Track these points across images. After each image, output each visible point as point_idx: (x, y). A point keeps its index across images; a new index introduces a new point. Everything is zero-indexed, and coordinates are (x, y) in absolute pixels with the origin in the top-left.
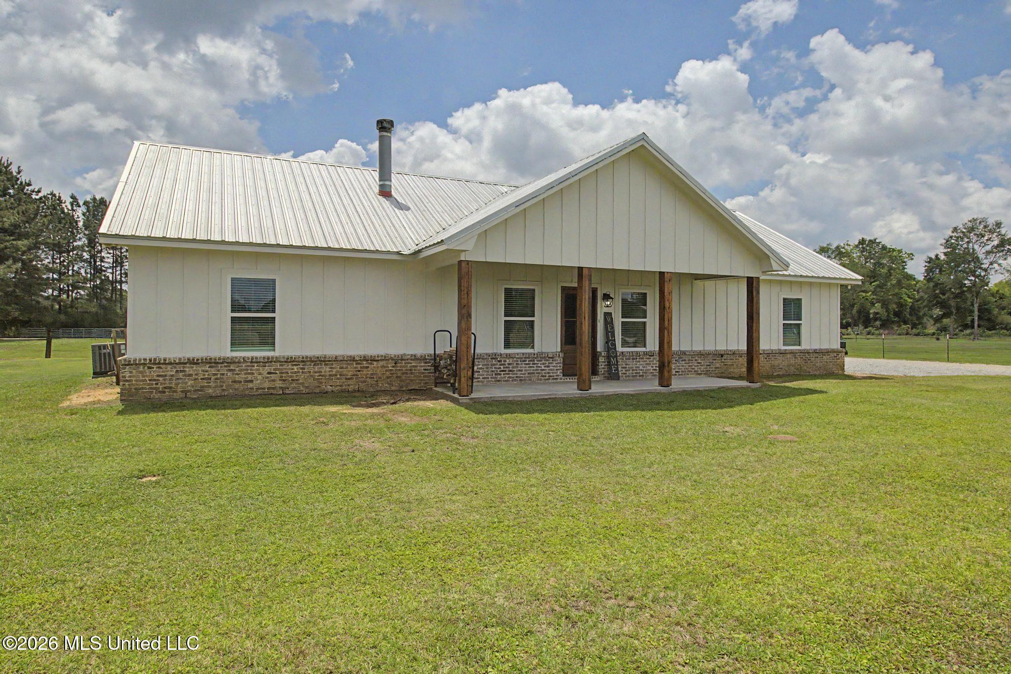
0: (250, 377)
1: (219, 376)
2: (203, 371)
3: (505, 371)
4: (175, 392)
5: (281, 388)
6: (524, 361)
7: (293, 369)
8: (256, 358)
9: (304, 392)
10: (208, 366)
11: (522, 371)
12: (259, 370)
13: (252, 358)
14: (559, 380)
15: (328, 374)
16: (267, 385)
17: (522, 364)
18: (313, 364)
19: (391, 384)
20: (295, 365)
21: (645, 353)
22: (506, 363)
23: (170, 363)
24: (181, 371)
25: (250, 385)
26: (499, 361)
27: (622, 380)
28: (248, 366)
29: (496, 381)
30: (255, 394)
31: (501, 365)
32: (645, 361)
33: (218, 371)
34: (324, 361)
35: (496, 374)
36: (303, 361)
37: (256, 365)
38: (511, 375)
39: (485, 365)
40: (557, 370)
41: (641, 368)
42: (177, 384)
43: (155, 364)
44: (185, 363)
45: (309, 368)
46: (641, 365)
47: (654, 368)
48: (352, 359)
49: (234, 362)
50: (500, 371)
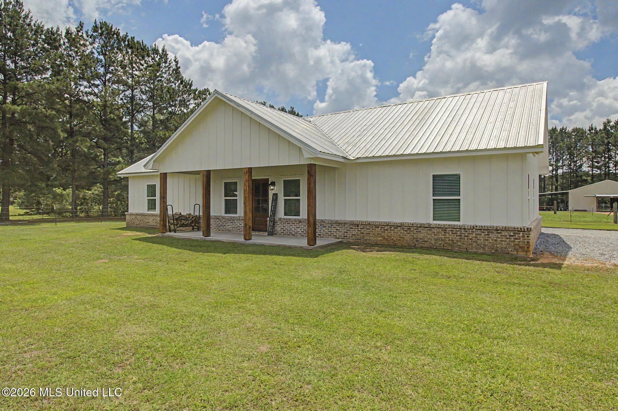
0: (149, 221)
1: (143, 220)
2: (140, 218)
4: (135, 224)
12: (151, 218)
21: (298, 221)
22: (223, 221)
24: (136, 217)
26: (219, 220)
28: (148, 217)
30: (150, 227)
35: (218, 227)
41: (293, 230)
47: (302, 231)
49: (145, 215)
50: (220, 225)
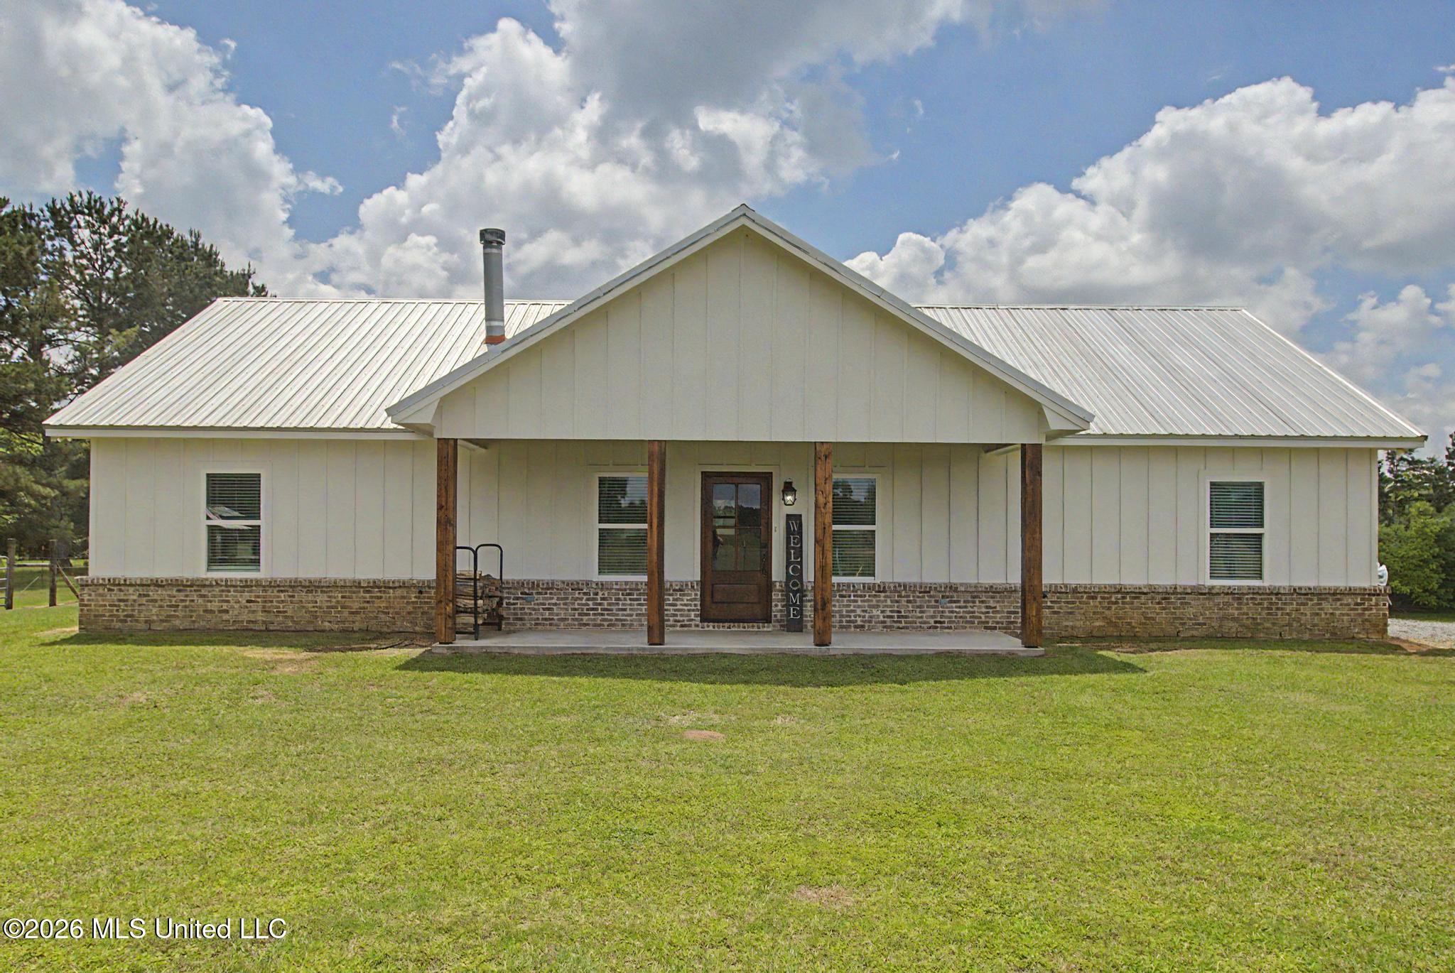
0: (225, 606)
1: (188, 603)
2: (169, 596)
3: (597, 609)
4: (137, 621)
5: (264, 622)
6: (629, 594)
7: (278, 597)
8: (231, 581)
9: (293, 629)
10: (175, 589)
11: (625, 610)
12: (236, 596)
13: (226, 580)
14: (693, 628)
15: (326, 604)
16: (245, 617)
17: (625, 600)
18: (305, 590)
19: (414, 623)
20: (282, 591)
21: (870, 588)
22: (598, 597)
23: (131, 585)
24: (145, 596)
25: (225, 617)
26: (585, 594)
27: (806, 632)
28: (223, 591)
29: (580, 625)
30: (231, 628)
31: (588, 600)
32: (868, 601)
33: (187, 596)
34: (318, 587)
35: (579, 614)
36: (291, 586)
37: (232, 589)
38: (606, 617)
39: (562, 599)
40: (689, 610)
42: (140, 612)
43: (115, 585)
44: (149, 585)
45: (301, 595)
46: (859, 607)
47: (888, 614)
48: (357, 585)
49: (205, 586)
50: (588, 610)
